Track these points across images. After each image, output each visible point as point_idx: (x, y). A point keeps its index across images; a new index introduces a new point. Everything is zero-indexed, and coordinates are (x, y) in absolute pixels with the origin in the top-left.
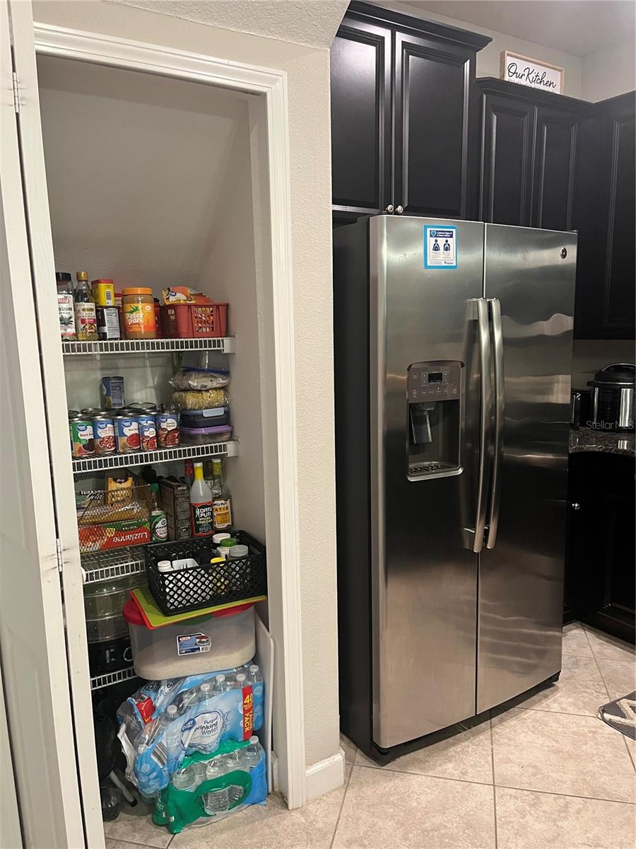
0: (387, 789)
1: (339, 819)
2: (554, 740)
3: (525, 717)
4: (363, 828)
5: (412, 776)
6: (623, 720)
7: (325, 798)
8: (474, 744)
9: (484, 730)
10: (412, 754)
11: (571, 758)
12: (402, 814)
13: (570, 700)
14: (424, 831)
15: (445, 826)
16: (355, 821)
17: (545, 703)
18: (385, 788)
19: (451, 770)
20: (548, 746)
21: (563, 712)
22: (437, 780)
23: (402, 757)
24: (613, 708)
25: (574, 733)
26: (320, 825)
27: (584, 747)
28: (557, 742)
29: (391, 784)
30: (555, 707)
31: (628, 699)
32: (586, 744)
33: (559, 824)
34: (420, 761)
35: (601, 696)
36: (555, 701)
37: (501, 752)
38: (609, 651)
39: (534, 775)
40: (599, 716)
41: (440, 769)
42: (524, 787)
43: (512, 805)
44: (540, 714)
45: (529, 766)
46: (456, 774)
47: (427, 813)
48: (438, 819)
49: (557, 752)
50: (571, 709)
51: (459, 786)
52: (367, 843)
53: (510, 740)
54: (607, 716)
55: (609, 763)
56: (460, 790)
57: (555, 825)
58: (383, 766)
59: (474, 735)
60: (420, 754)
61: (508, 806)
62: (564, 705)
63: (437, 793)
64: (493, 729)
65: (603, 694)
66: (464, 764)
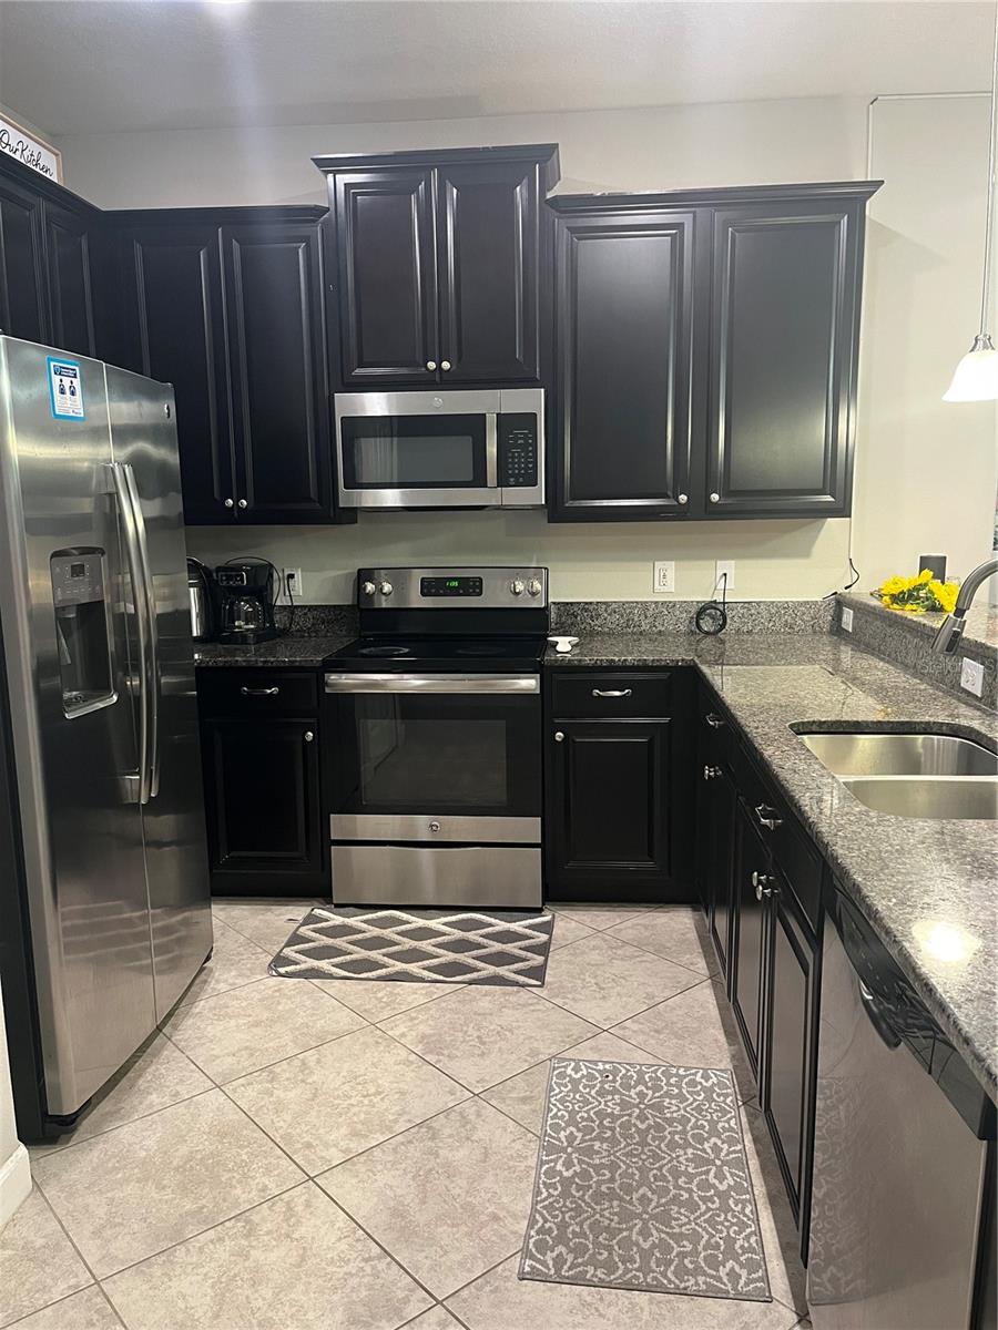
0: (95, 1160)
1: (60, 1222)
2: (245, 1015)
3: (197, 1010)
4: (101, 1212)
5: (116, 1132)
6: (298, 967)
7: (19, 1215)
8: (162, 1064)
9: (163, 1046)
10: (95, 1112)
11: (276, 1022)
12: (136, 1171)
13: (233, 973)
14: (177, 1169)
15: (197, 1151)
16: (84, 1211)
17: (208, 989)
18: (91, 1161)
19: (157, 1101)
20: (245, 1024)
21: (234, 987)
22: (149, 1118)
23: (84, 1122)
24: (280, 960)
25: (260, 1000)
26: (40, 1242)
27: (280, 1008)
28: (250, 1016)
29: (96, 1153)
30: (222, 987)
31: (289, 946)
32: (279, 1003)
33: (310, 1080)
34: (110, 1114)
35: (260, 956)
36: (218, 982)
37: (200, 1055)
38: (236, 912)
39: (252, 1055)
40: (274, 973)
41: (143, 1106)
42: (250, 1070)
43: (251, 1092)
44: (212, 1002)
45: (239, 1050)
46: (167, 1100)
47: (166, 1153)
48: (184, 1150)
49: (257, 1024)
50: (239, 981)
51: (181, 1109)
52: (120, 1220)
53: (199, 1039)
54: (282, 970)
55: (313, 1008)
56: (185, 1111)
57: (307, 1084)
58: (68, 1143)
59: (155, 1056)
60: (105, 1106)
61: (248, 1095)
62: (230, 981)
63: (160, 1129)
64: (173, 1039)
65: (261, 953)
66: (168, 1087)
